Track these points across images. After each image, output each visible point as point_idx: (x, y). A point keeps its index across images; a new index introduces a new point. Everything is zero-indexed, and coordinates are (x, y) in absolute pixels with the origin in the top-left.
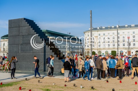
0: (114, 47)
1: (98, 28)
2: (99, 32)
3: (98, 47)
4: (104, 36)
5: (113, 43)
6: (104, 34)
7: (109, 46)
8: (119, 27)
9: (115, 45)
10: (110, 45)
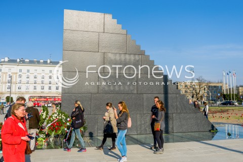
0: (42, 91)
1: (18, 60)
2: (20, 67)
3: (17, 90)
4: (28, 74)
5: (42, 85)
6: (28, 71)
7: (35, 89)
8: (51, 62)
9: (45, 88)
10: (37, 88)
